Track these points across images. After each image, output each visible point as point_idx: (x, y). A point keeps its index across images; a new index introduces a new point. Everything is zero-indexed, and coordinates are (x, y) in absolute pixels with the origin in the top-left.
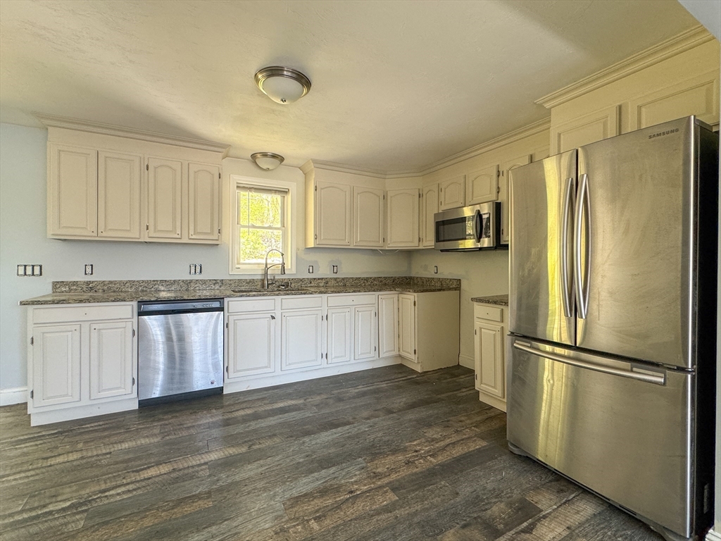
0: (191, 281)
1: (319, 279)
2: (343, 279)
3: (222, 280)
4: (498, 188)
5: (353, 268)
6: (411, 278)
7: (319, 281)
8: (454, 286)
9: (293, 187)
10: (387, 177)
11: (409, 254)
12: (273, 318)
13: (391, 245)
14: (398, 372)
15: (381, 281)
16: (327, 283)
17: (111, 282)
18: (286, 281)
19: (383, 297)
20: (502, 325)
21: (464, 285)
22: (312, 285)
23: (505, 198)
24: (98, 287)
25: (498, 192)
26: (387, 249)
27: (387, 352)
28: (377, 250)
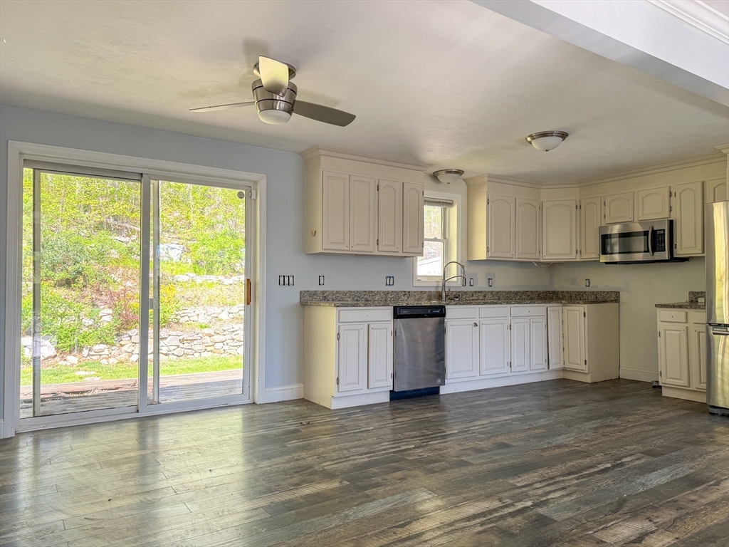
0: (388, 292)
1: (479, 292)
2: (498, 292)
3: (409, 292)
4: (671, 207)
5: (506, 280)
6: (554, 292)
7: (479, 294)
8: (612, 298)
9: (458, 198)
10: (543, 187)
11: (552, 266)
12: (476, 325)
13: (547, 258)
14: (563, 385)
15: (529, 296)
16: (485, 296)
17: (337, 292)
18: (454, 293)
19: (551, 309)
20: (686, 325)
21: (623, 297)
22: (473, 298)
23: (678, 217)
24: (330, 297)
25: (671, 211)
26: (542, 261)
27: (555, 364)
28: (531, 262)
